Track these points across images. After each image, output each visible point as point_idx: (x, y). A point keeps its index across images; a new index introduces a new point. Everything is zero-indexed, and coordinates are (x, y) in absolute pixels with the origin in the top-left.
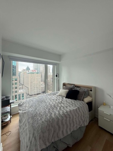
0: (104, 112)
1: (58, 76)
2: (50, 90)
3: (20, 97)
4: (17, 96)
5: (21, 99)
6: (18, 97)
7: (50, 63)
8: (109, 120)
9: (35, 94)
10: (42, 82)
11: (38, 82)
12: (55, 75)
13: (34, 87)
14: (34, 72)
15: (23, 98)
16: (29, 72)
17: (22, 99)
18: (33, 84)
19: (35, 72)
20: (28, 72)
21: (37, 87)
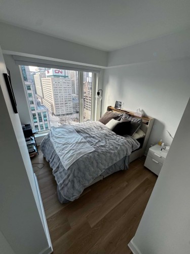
0: (155, 154)
1: (100, 94)
2: (87, 109)
3: (41, 117)
4: (35, 115)
5: (43, 121)
6: (37, 116)
7: (88, 70)
8: (157, 162)
9: (64, 113)
10: (75, 95)
11: (68, 93)
12: (97, 91)
13: (62, 103)
14: (58, 74)
15: (45, 119)
16: (49, 75)
17: (45, 121)
18: (59, 98)
19: (60, 74)
20: (47, 74)
21: (66, 102)
